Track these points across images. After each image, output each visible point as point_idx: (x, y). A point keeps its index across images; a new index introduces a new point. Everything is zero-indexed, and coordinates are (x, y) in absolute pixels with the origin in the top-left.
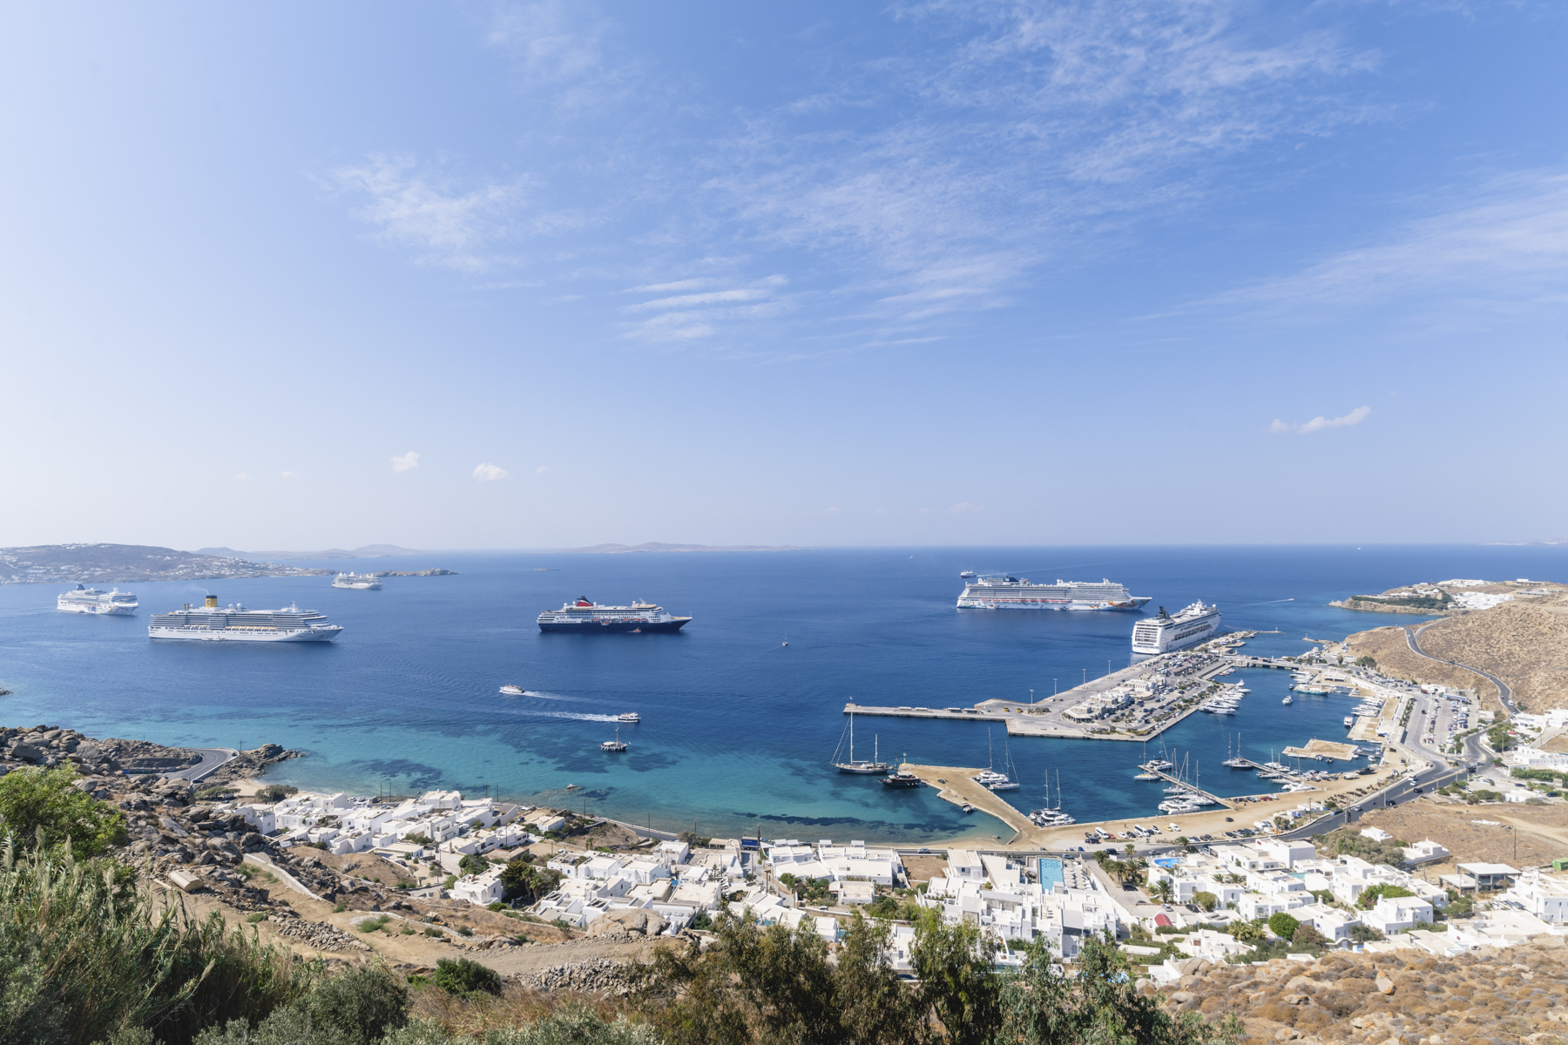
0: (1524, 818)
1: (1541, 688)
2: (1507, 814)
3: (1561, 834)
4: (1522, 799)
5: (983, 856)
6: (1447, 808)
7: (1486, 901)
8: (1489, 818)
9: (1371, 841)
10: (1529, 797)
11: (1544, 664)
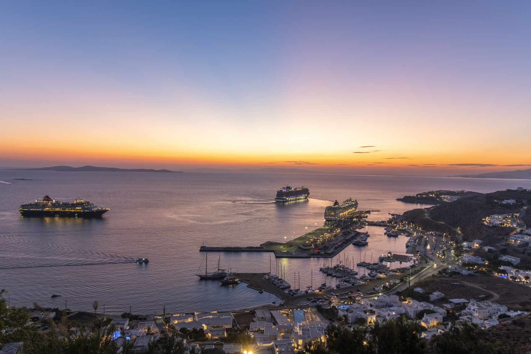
0: (468, 281)
1: (471, 232)
2: (461, 280)
3: (480, 287)
4: (467, 274)
5: (271, 311)
6: (442, 279)
7: (459, 313)
8: (456, 282)
9: (418, 293)
10: (469, 273)
11: (471, 223)
